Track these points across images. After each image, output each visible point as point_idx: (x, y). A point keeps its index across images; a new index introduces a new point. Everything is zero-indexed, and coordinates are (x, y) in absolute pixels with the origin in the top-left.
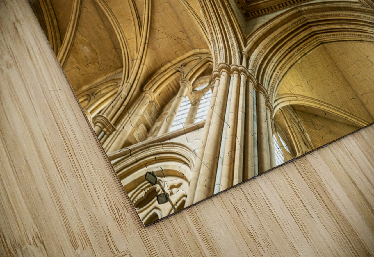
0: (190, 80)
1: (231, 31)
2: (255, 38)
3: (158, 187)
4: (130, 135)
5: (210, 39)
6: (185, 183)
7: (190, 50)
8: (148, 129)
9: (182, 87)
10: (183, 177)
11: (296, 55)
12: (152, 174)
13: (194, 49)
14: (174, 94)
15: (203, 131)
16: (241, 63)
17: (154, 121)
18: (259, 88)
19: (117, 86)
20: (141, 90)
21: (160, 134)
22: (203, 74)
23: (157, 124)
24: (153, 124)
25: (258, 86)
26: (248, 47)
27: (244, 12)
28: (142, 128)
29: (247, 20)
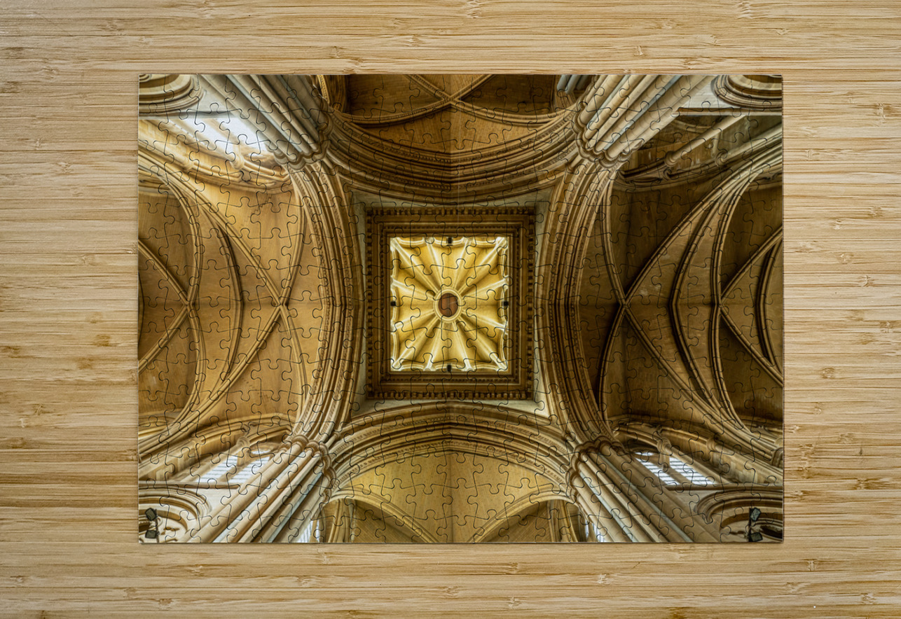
0: (251, 441)
1: (337, 406)
2: (361, 421)
3: (153, 523)
4: (153, 472)
5: (305, 407)
6: (183, 530)
7: (271, 412)
8: (175, 472)
9: (237, 445)
10: (185, 525)
11: (404, 453)
12: (154, 511)
13: (277, 412)
14: (224, 449)
15: (234, 492)
16: (325, 441)
17: (185, 467)
18: (328, 472)
19: (166, 424)
20: (190, 436)
21: (184, 481)
22: (271, 440)
23: (187, 471)
24: (182, 469)
25: (329, 470)
26: (347, 428)
27: (370, 389)
28: (170, 469)
29: (367, 399)
